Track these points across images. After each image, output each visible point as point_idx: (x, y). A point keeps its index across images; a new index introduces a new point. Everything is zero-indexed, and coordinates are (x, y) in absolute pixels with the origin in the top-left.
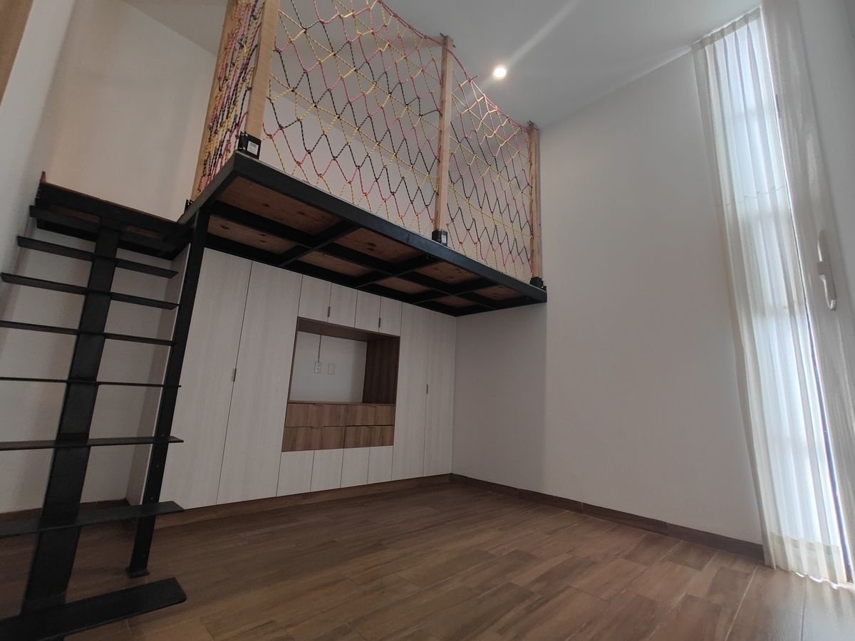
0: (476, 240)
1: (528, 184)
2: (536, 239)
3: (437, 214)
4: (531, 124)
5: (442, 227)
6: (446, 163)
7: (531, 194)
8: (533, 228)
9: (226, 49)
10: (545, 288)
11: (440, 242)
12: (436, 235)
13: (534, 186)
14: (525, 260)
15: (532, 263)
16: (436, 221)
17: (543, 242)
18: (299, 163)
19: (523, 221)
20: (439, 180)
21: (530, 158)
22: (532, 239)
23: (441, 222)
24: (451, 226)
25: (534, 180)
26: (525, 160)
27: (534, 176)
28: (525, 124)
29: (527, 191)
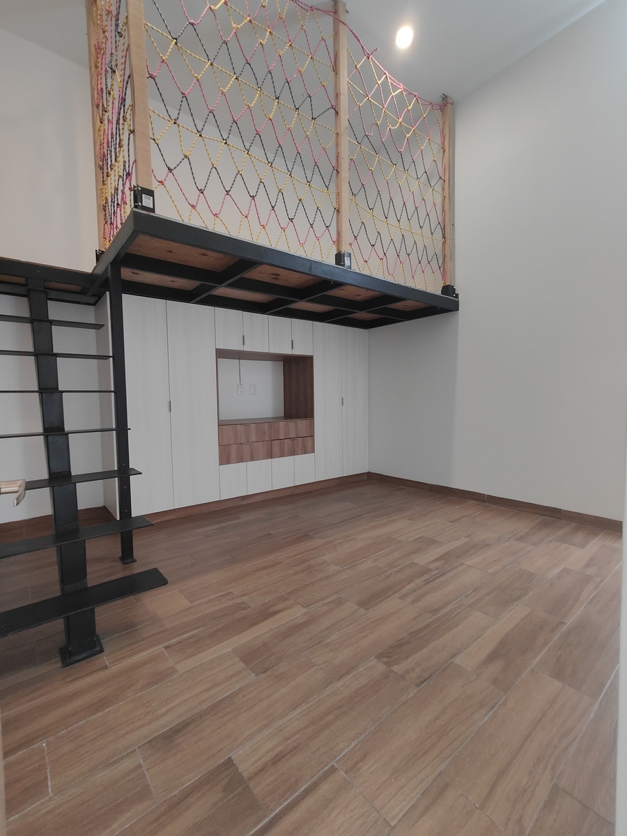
0: (381, 255)
1: (440, 178)
2: (448, 241)
3: (339, 234)
4: (445, 98)
5: (345, 249)
6: (345, 174)
7: (443, 189)
8: (446, 229)
9: (96, 67)
10: (457, 296)
11: (344, 265)
12: (339, 258)
13: (447, 179)
14: (435, 267)
15: (444, 269)
16: (338, 242)
17: (456, 245)
18: (193, 207)
19: (434, 222)
20: (338, 194)
21: (443, 144)
22: (444, 242)
23: (343, 243)
24: (355, 245)
25: (447, 172)
26: (436, 147)
27: (447, 167)
28: (438, 100)
29: (438, 188)
